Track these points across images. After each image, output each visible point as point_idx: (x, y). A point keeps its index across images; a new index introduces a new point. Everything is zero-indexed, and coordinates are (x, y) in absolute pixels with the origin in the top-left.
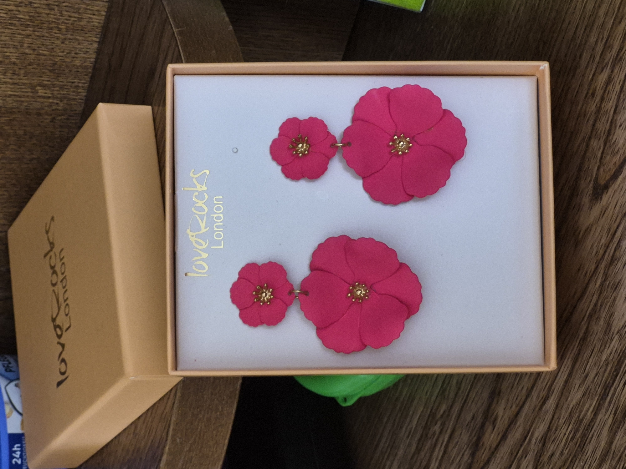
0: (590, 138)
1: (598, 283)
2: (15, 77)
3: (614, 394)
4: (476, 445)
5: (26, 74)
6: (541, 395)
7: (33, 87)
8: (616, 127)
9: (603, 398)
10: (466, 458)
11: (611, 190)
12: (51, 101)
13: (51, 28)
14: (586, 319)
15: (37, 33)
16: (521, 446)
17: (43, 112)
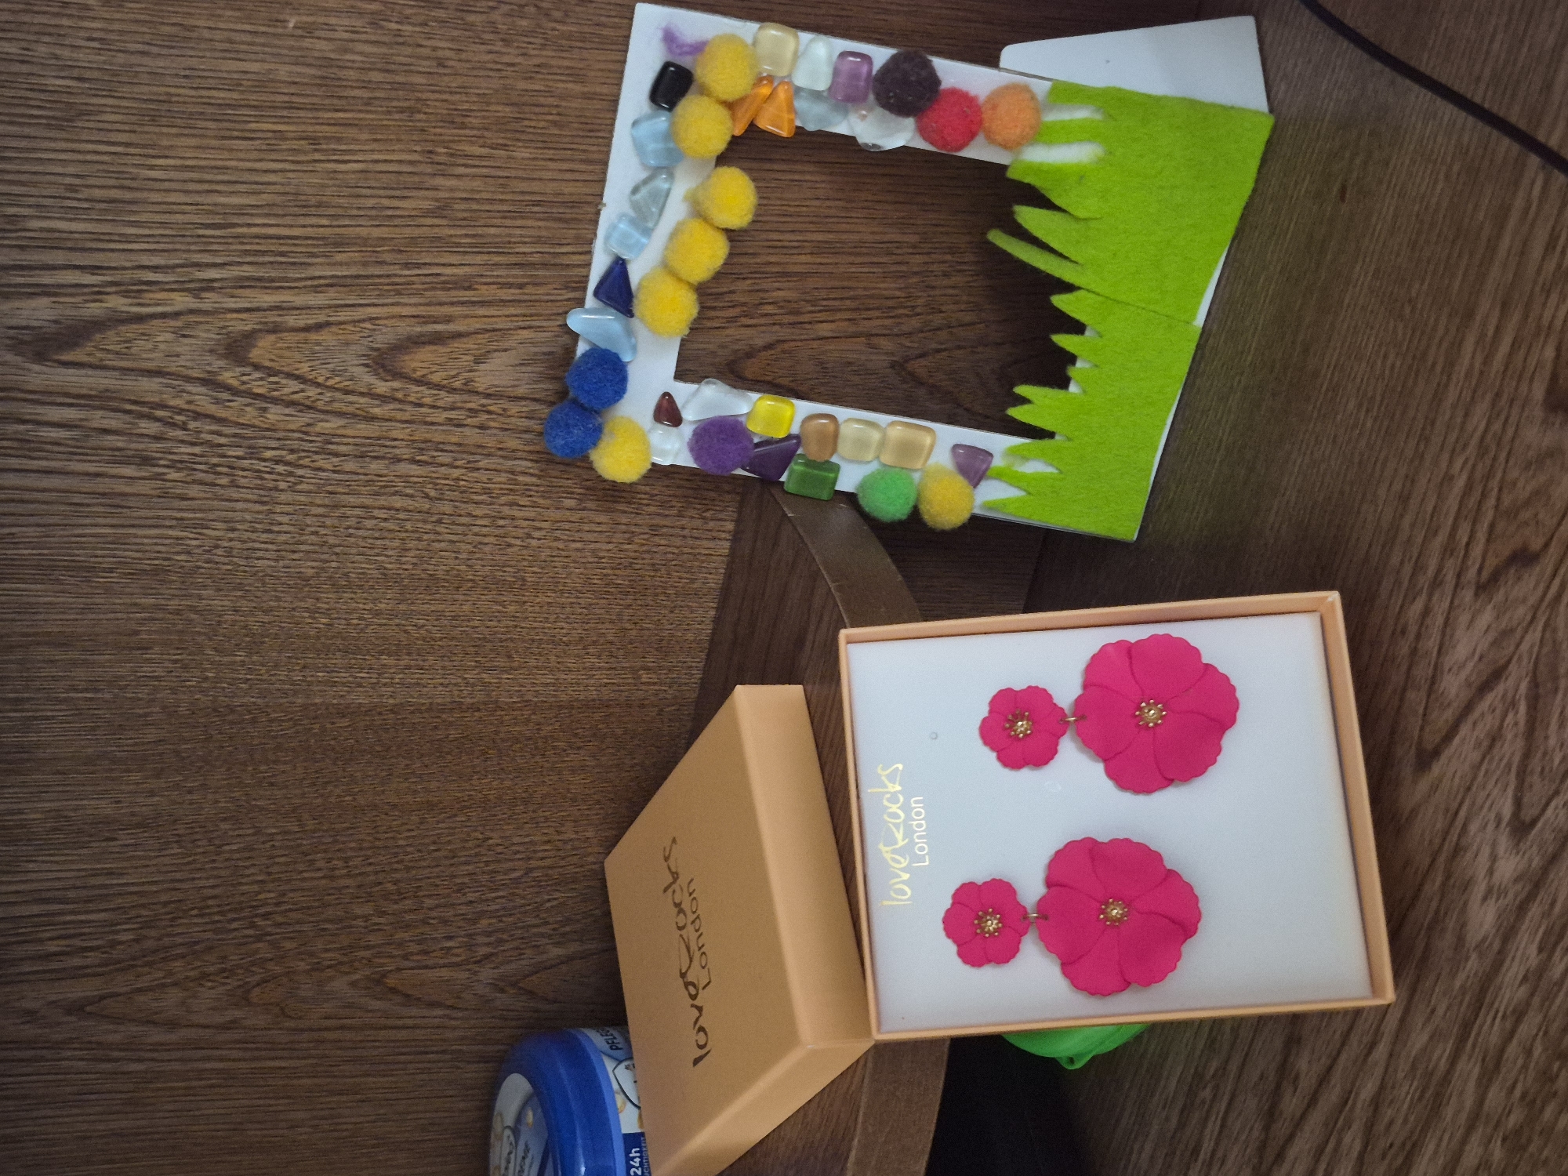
0: (1404, 690)
1: (1438, 883)
2: (613, 659)
3: (1478, 1034)
4: (1271, 1114)
5: (625, 656)
6: (1365, 1041)
7: (634, 671)
8: (1442, 673)
9: (1462, 1039)
10: (1256, 1133)
11: (1443, 758)
12: (657, 687)
13: (657, 595)
14: (1423, 932)
15: (639, 602)
16: (1341, 1112)
17: (646, 702)
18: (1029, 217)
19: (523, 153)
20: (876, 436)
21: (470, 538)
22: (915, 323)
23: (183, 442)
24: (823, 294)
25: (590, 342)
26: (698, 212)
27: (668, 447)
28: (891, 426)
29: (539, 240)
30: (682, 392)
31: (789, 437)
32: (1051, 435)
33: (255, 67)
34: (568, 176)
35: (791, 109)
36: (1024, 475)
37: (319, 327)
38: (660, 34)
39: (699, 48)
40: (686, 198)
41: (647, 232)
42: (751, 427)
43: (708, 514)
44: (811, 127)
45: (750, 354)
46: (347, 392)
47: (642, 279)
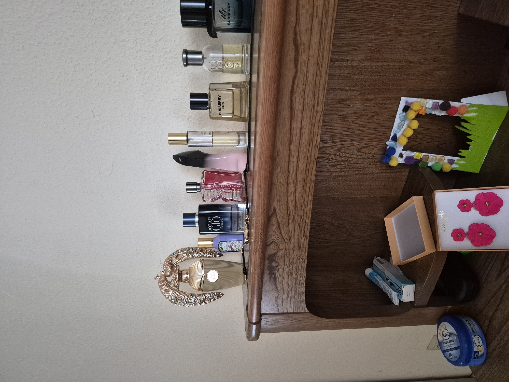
2: (388, 191)
4: (503, 264)
10: (499, 267)
18: (463, 124)
19: (382, 120)
20: (435, 158)
21: (369, 174)
22: (441, 139)
23: (331, 163)
24: (427, 136)
25: (389, 146)
26: (409, 126)
27: (401, 161)
28: (438, 156)
29: (384, 132)
30: (403, 152)
31: (421, 158)
32: (465, 157)
33: (346, 112)
34: (389, 122)
35: (425, 110)
36: (460, 163)
37: (351, 146)
38: (405, 102)
39: (411, 103)
40: (407, 125)
41: (400, 130)
42: (414, 157)
43: (405, 169)
44: (428, 113)
45: (414, 146)
46: (353, 155)
47: (399, 137)
